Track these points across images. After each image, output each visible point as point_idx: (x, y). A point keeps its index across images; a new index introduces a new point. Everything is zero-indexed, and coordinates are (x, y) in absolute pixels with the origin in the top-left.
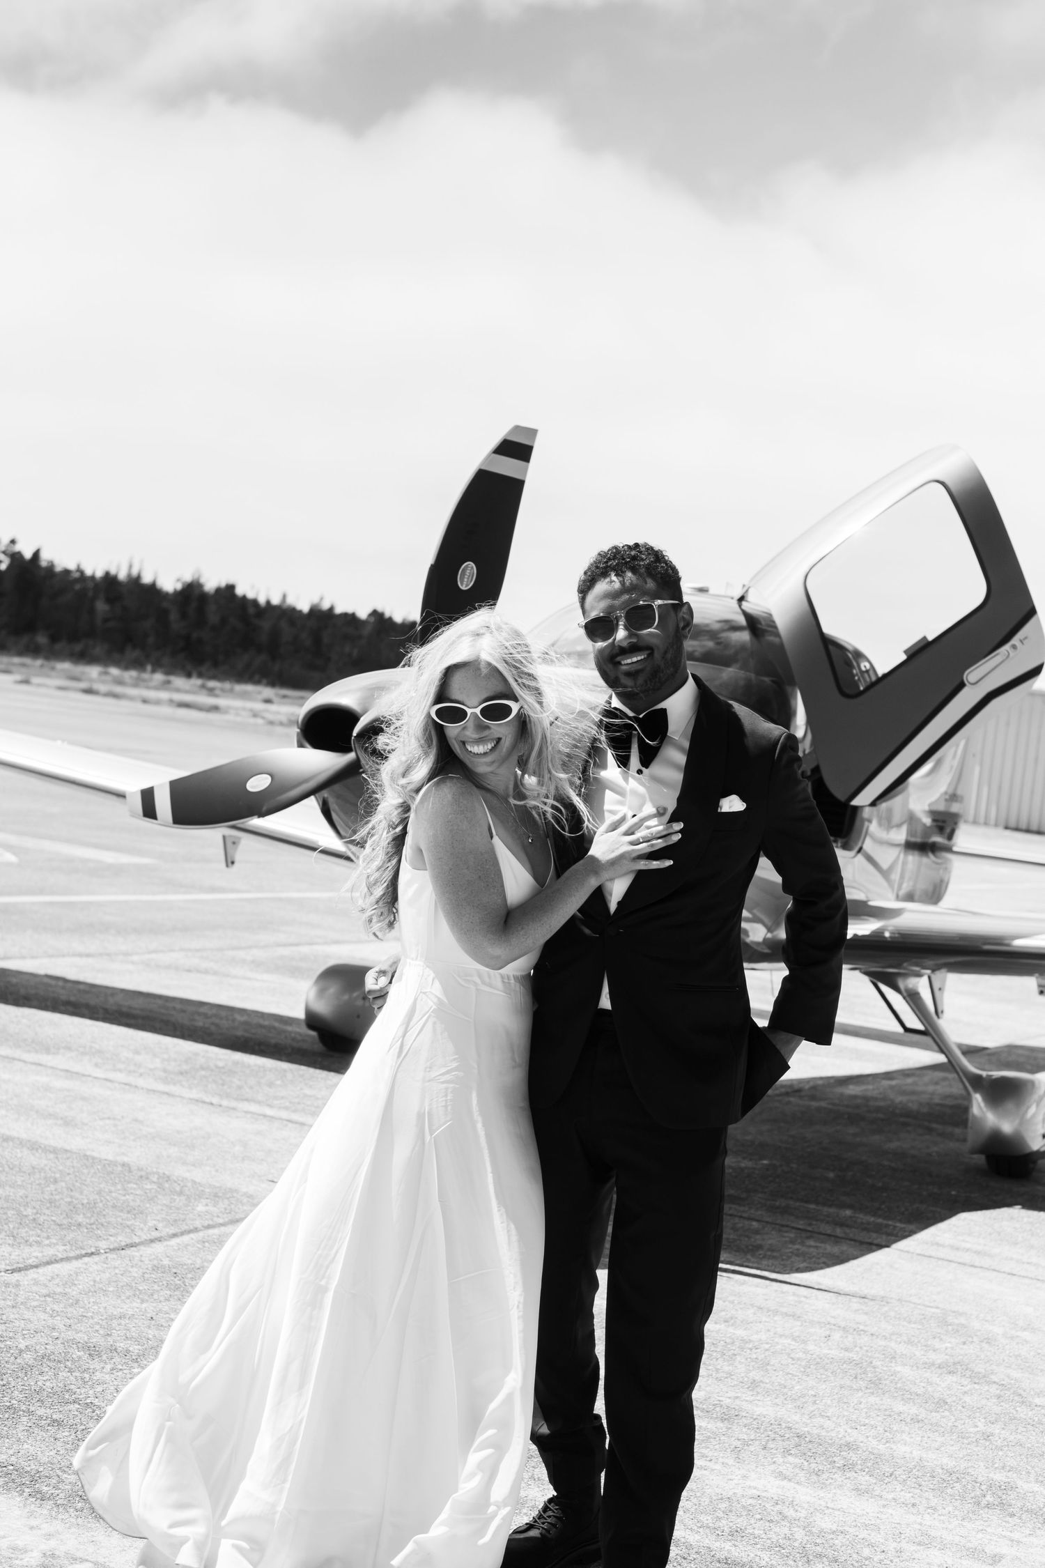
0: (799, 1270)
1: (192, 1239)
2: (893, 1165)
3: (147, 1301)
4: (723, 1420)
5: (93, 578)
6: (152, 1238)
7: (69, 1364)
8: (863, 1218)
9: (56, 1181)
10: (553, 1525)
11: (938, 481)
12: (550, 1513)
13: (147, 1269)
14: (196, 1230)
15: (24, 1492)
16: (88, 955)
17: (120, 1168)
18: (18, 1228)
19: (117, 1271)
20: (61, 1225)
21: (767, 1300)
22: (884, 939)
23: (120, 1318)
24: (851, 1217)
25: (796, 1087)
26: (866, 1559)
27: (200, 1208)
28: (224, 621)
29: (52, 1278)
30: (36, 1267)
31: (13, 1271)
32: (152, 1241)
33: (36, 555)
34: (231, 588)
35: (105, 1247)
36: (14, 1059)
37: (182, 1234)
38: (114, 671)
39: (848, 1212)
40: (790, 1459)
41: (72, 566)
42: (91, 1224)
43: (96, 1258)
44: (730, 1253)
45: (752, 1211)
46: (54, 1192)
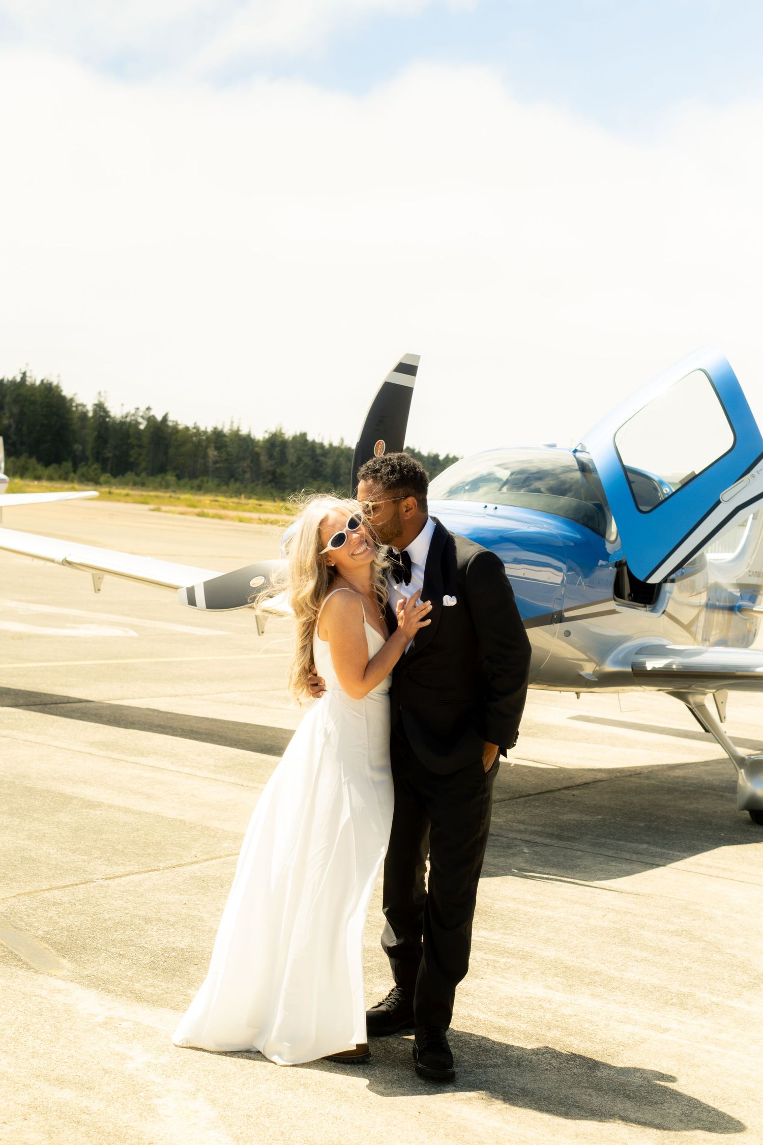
0: (599, 879)
1: (217, 862)
2: (687, 818)
3: (184, 895)
4: (521, 959)
5: (205, 432)
6: (193, 861)
7: (133, 927)
8: (653, 849)
9: (138, 830)
10: (394, 1003)
11: (700, 370)
12: (392, 997)
13: (187, 878)
14: (220, 857)
15: (99, 988)
16: (176, 696)
17: (178, 823)
18: (112, 856)
19: (168, 879)
20: (138, 854)
21: (572, 895)
22: (672, 670)
23: (167, 903)
24: (645, 849)
25: (639, 772)
26: (585, 1029)
27: (225, 845)
28: (299, 460)
29: (129, 882)
30: (121, 877)
31: (106, 879)
32: (192, 863)
33: (165, 419)
34: (304, 435)
35: (163, 866)
36: (120, 760)
37: (212, 859)
38: (221, 499)
39: (645, 846)
40: (556, 979)
41: (191, 425)
42: (156, 854)
43: (157, 872)
44: (557, 869)
45: (580, 846)
46: (136, 836)
